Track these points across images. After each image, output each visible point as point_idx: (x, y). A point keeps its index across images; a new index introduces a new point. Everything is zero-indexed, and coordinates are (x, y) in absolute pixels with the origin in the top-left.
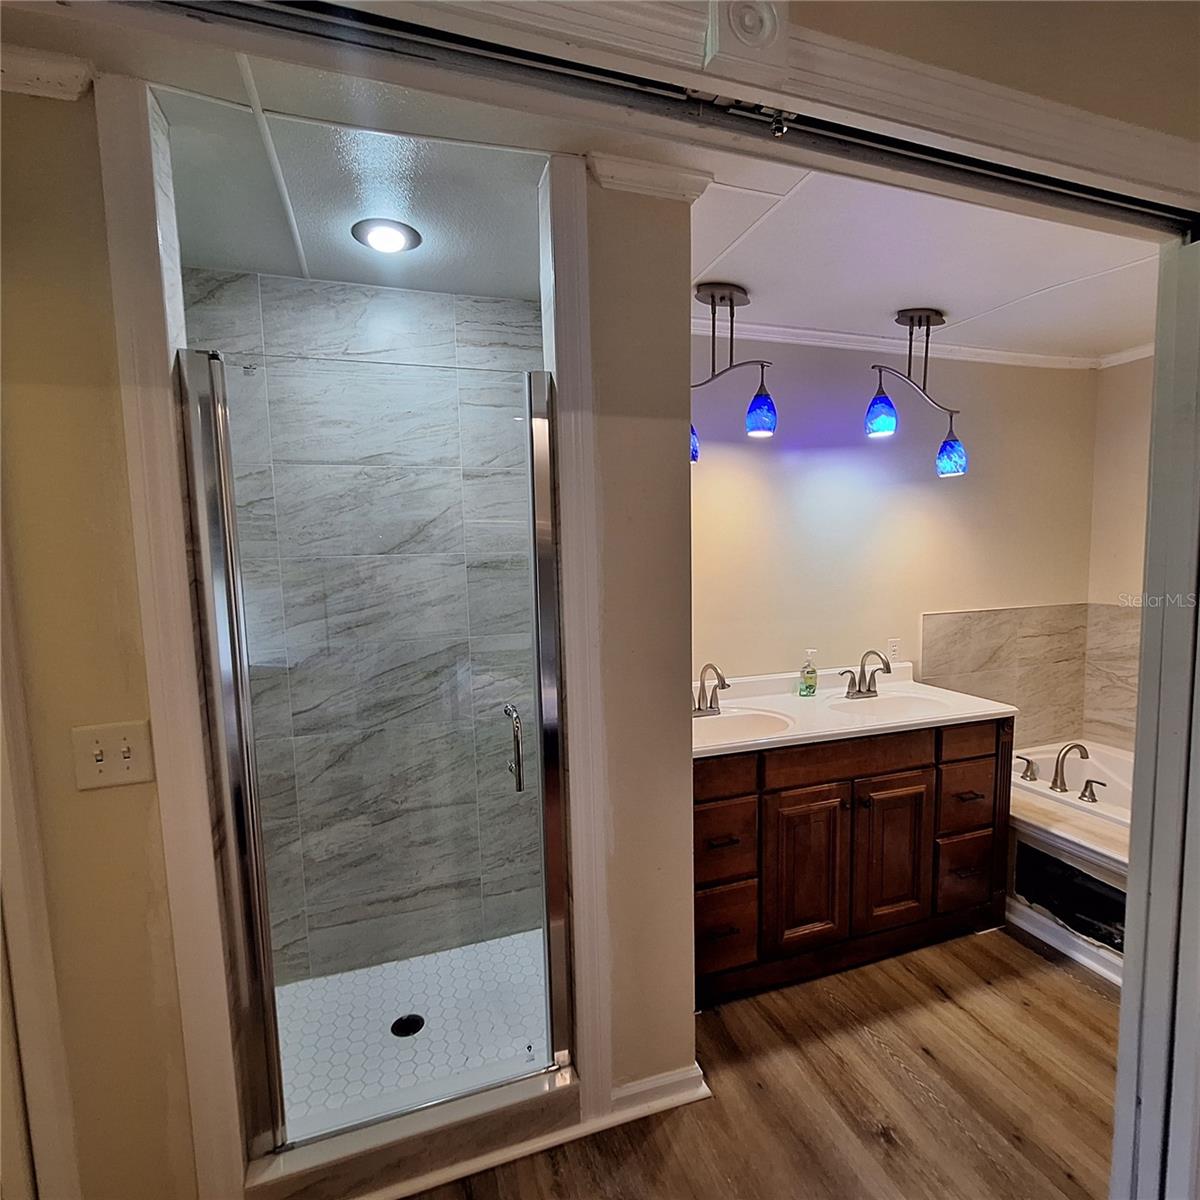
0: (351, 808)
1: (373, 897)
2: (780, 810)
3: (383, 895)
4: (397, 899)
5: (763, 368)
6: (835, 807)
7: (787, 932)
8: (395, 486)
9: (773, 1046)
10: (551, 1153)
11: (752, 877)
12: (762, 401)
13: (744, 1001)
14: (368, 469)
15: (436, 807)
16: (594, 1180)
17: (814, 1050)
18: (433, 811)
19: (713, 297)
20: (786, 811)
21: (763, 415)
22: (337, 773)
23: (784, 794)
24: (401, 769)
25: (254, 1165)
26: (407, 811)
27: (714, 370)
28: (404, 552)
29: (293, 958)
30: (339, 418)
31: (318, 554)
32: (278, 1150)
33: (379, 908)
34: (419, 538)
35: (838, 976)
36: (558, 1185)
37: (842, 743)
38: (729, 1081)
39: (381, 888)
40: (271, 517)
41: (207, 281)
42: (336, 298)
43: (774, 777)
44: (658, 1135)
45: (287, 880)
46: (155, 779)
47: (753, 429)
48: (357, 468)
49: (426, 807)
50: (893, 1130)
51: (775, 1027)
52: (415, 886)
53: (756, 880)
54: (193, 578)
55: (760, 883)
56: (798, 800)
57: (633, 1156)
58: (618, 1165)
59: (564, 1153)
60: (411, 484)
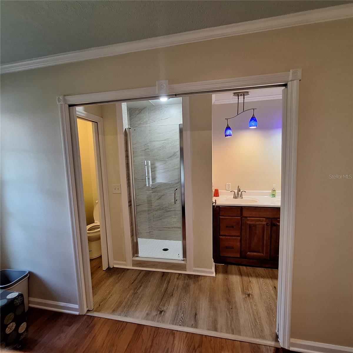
0: (161, 208)
1: (165, 226)
2: (247, 222)
3: (166, 226)
4: (169, 228)
5: (254, 110)
6: (264, 224)
7: (248, 253)
8: (170, 145)
9: (236, 274)
10: (179, 274)
11: (239, 237)
12: (253, 119)
13: (235, 266)
14: (165, 142)
15: (177, 211)
16: (184, 279)
17: (245, 278)
18: (176, 212)
19: (238, 95)
20: (248, 222)
21: (253, 123)
22: (159, 201)
23: (248, 218)
24: (170, 202)
25: (134, 257)
26: (171, 211)
27: (238, 113)
28: (172, 158)
29: (151, 234)
30: (160, 132)
31: (156, 158)
32: (137, 256)
33: (165, 229)
34: (175, 155)
35: (265, 269)
36: (178, 278)
37: (267, 208)
38: (220, 276)
39: (166, 225)
40: (149, 152)
41: (140, 110)
42: (160, 109)
43: (245, 214)
44: (200, 278)
45: (150, 220)
46: (121, 193)
47: (250, 127)
48: (163, 142)
49: (175, 211)
50: (251, 295)
51: (239, 272)
52: (173, 226)
53: (240, 238)
54: (127, 163)
55: (241, 238)
56: (252, 221)
57: (193, 279)
58: (190, 279)
59: (182, 275)
60: (173, 144)
